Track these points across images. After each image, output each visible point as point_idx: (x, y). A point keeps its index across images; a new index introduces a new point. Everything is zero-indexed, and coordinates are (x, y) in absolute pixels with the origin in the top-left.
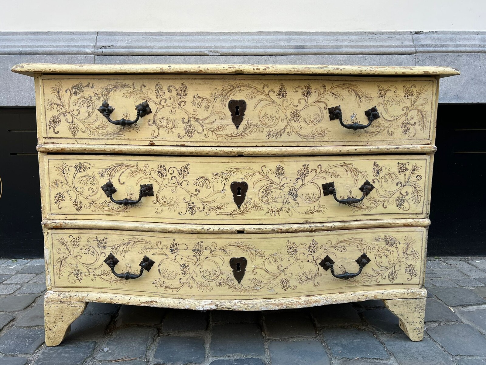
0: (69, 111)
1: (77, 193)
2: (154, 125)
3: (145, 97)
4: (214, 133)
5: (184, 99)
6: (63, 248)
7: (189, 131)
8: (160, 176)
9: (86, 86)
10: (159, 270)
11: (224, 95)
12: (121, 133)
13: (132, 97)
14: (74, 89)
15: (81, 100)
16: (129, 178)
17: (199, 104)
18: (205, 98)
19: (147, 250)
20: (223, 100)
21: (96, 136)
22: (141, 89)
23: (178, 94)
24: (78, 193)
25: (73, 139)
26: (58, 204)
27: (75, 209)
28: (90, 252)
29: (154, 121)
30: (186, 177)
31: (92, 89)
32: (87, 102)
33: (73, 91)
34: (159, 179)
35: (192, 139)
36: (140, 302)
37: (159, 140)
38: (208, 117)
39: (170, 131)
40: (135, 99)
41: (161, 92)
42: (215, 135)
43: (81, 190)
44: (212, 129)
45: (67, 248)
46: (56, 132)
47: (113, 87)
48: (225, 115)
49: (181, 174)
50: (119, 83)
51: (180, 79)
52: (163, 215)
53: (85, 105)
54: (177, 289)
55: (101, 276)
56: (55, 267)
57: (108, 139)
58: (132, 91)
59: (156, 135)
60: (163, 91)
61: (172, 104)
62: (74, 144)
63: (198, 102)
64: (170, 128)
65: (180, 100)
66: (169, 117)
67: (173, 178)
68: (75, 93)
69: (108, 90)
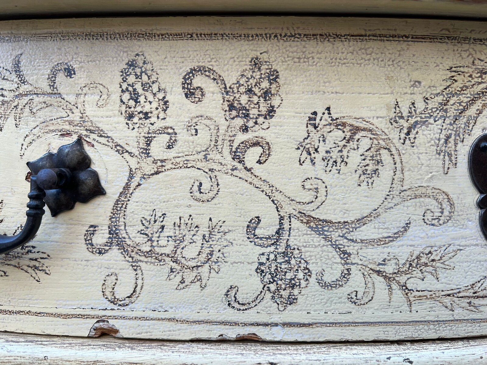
2: (115, 248)
4: (394, 286)
5: (261, 133)
7: (282, 276)
11: (452, 112)
13: (11, 121)
17: (335, 155)
18: (362, 125)
20: (448, 137)
22: (53, 85)
23: (231, 107)
29: (113, 232)
35: (291, 314)
37: (139, 314)
38: (374, 215)
39: (189, 276)
40: (24, 130)
41: (150, 97)
42: (398, 293)
44: (389, 269)
48: (452, 205)
51: (247, 36)
58: (9, 96)
59: (122, 292)
60: (160, 95)
61: (201, 156)
63: (329, 144)
64: (192, 264)
65: (242, 137)
66: (185, 212)
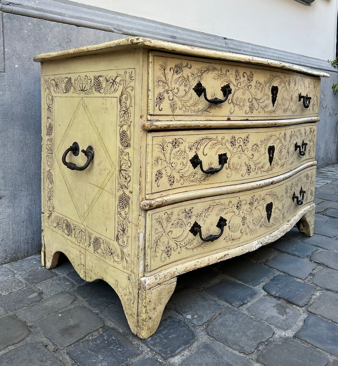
0: (171, 89)
1: (172, 168)
2: (232, 103)
3: (228, 80)
4: (263, 110)
5: (251, 84)
6: (159, 227)
7: (251, 109)
8: (231, 146)
9: (185, 66)
10: (229, 226)
11: (270, 81)
12: (208, 110)
13: (219, 79)
14: (176, 68)
15: (181, 79)
16: (210, 150)
17: (258, 88)
18: (261, 83)
19: (222, 211)
20: (269, 86)
21: (189, 113)
22: (226, 73)
23: (248, 79)
25: (171, 116)
26: (157, 182)
27: (169, 185)
28: (179, 225)
29: (232, 100)
30: (247, 145)
31: (190, 69)
32: (185, 82)
33: (176, 70)
34: (231, 148)
35: (253, 115)
36: (217, 259)
37: (234, 115)
38: (262, 98)
39: (241, 108)
40: (221, 81)
43: (175, 165)
44: (263, 107)
45: (162, 227)
46: (160, 109)
47: (206, 69)
48: (269, 97)
49: (244, 143)
50: (211, 67)
51: (249, 68)
52: (233, 178)
53: (183, 84)
54: (239, 239)
55: (186, 247)
56: (152, 249)
57: (198, 116)
58: (220, 74)
59: (232, 111)
60: (240, 76)
61: (244, 87)
62: (172, 120)
63: (258, 86)
64: (241, 106)
65: (249, 84)
66: (241, 97)
67: (239, 147)
68: (176, 72)
69: (202, 72)
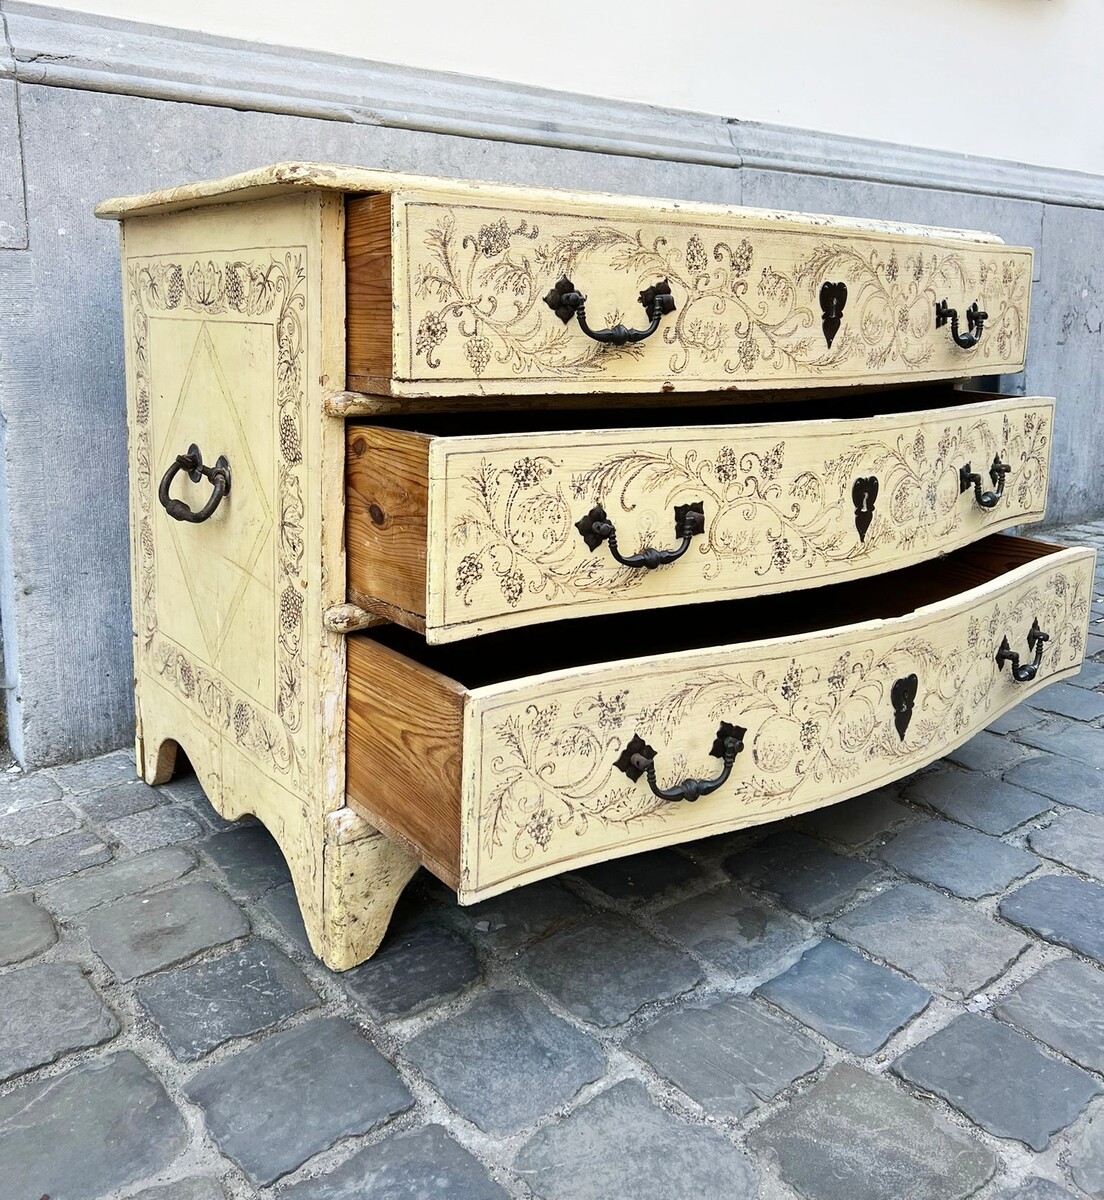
0: (469, 302)
1: (515, 549)
3: (662, 270)
4: (791, 359)
5: (744, 278)
6: (506, 751)
7: (748, 354)
8: (721, 479)
9: (517, 232)
10: (755, 752)
11: (814, 271)
12: (597, 362)
13: (633, 268)
14: (485, 238)
15: (501, 272)
16: (647, 491)
17: (772, 290)
18: (782, 275)
19: (730, 704)
20: (813, 283)
21: (534, 372)
22: (655, 249)
23: (733, 264)
24: (518, 550)
25: (473, 383)
26: (464, 592)
27: (506, 600)
28: (578, 745)
30: (775, 476)
31: (533, 240)
32: (516, 278)
33: (483, 243)
34: (718, 487)
35: (750, 374)
37: (686, 378)
38: (784, 322)
39: (710, 354)
40: (639, 273)
41: (700, 258)
42: (792, 363)
43: (526, 538)
44: (789, 349)
45: (520, 751)
46: (433, 363)
47: (586, 239)
48: (813, 317)
49: (765, 470)
50: (601, 230)
53: (510, 285)
54: (789, 794)
55: (603, 813)
56: (483, 822)
57: (563, 380)
58: (633, 253)
59: (679, 365)
60: (704, 257)
61: (719, 289)
63: (770, 285)
65: (737, 280)
67: (748, 482)
68: (487, 250)
69: (574, 246)
